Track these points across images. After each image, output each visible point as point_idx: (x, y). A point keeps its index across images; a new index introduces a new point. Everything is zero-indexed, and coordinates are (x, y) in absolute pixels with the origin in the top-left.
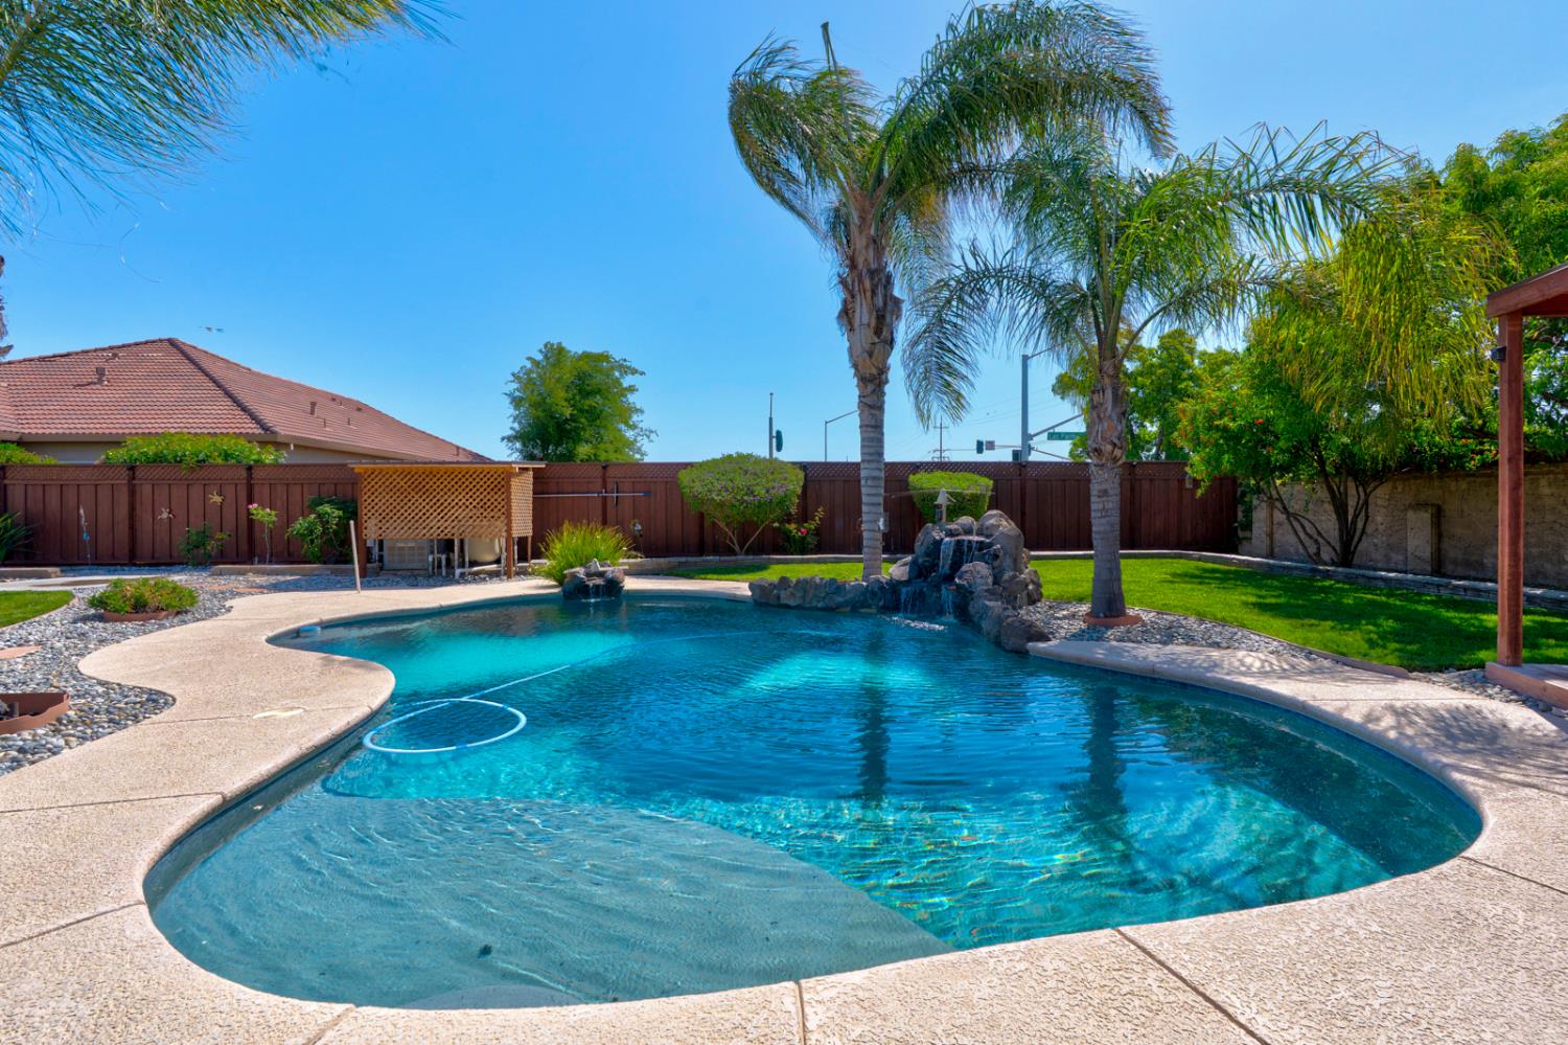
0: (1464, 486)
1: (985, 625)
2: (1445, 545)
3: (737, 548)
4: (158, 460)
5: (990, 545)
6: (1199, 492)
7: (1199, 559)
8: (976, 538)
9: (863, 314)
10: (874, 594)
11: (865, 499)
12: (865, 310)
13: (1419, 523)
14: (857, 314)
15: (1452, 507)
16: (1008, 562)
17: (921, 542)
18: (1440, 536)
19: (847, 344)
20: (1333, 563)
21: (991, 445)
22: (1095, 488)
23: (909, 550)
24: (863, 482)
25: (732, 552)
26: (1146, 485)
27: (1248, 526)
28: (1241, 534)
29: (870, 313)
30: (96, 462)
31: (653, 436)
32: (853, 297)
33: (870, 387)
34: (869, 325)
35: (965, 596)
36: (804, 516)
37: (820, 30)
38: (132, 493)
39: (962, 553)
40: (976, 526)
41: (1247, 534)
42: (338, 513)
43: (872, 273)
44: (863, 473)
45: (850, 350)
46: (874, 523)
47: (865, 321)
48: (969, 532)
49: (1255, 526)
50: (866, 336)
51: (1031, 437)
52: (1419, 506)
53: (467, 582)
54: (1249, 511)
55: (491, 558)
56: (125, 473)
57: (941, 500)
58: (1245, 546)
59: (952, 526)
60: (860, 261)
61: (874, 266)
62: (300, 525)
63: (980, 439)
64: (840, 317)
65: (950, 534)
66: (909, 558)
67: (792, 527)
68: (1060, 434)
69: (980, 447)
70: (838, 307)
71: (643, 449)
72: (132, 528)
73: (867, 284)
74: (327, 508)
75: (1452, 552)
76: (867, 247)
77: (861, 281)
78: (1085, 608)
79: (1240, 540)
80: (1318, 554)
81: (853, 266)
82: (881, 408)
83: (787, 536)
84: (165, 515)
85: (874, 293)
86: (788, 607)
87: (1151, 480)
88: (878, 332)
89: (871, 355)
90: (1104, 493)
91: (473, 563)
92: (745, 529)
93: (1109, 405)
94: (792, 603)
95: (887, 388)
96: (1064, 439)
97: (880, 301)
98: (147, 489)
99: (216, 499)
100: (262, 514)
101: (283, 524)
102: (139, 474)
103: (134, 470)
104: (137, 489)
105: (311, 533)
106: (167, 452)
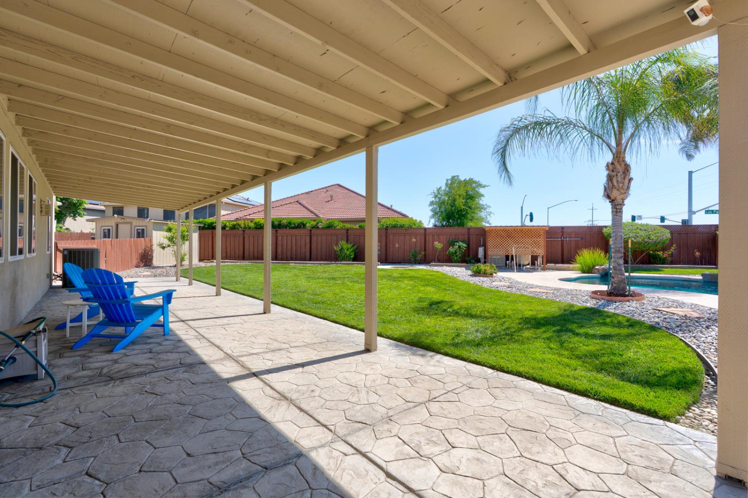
4: (395, 227)
36: (664, 249)
38: (386, 238)
51: (695, 213)
62: (451, 250)
67: (660, 253)
68: (712, 211)
72: (386, 250)
74: (461, 244)
84: (397, 246)
91: (523, 266)
96: (714, 213)
98: (391, 237)
99: (414, 240)
100: (438, 245)
101: (445, 248)
102: (389, 231)
103: (387, 230)
104: (388, 236)
105: (456, 253)
106: (398, 224)
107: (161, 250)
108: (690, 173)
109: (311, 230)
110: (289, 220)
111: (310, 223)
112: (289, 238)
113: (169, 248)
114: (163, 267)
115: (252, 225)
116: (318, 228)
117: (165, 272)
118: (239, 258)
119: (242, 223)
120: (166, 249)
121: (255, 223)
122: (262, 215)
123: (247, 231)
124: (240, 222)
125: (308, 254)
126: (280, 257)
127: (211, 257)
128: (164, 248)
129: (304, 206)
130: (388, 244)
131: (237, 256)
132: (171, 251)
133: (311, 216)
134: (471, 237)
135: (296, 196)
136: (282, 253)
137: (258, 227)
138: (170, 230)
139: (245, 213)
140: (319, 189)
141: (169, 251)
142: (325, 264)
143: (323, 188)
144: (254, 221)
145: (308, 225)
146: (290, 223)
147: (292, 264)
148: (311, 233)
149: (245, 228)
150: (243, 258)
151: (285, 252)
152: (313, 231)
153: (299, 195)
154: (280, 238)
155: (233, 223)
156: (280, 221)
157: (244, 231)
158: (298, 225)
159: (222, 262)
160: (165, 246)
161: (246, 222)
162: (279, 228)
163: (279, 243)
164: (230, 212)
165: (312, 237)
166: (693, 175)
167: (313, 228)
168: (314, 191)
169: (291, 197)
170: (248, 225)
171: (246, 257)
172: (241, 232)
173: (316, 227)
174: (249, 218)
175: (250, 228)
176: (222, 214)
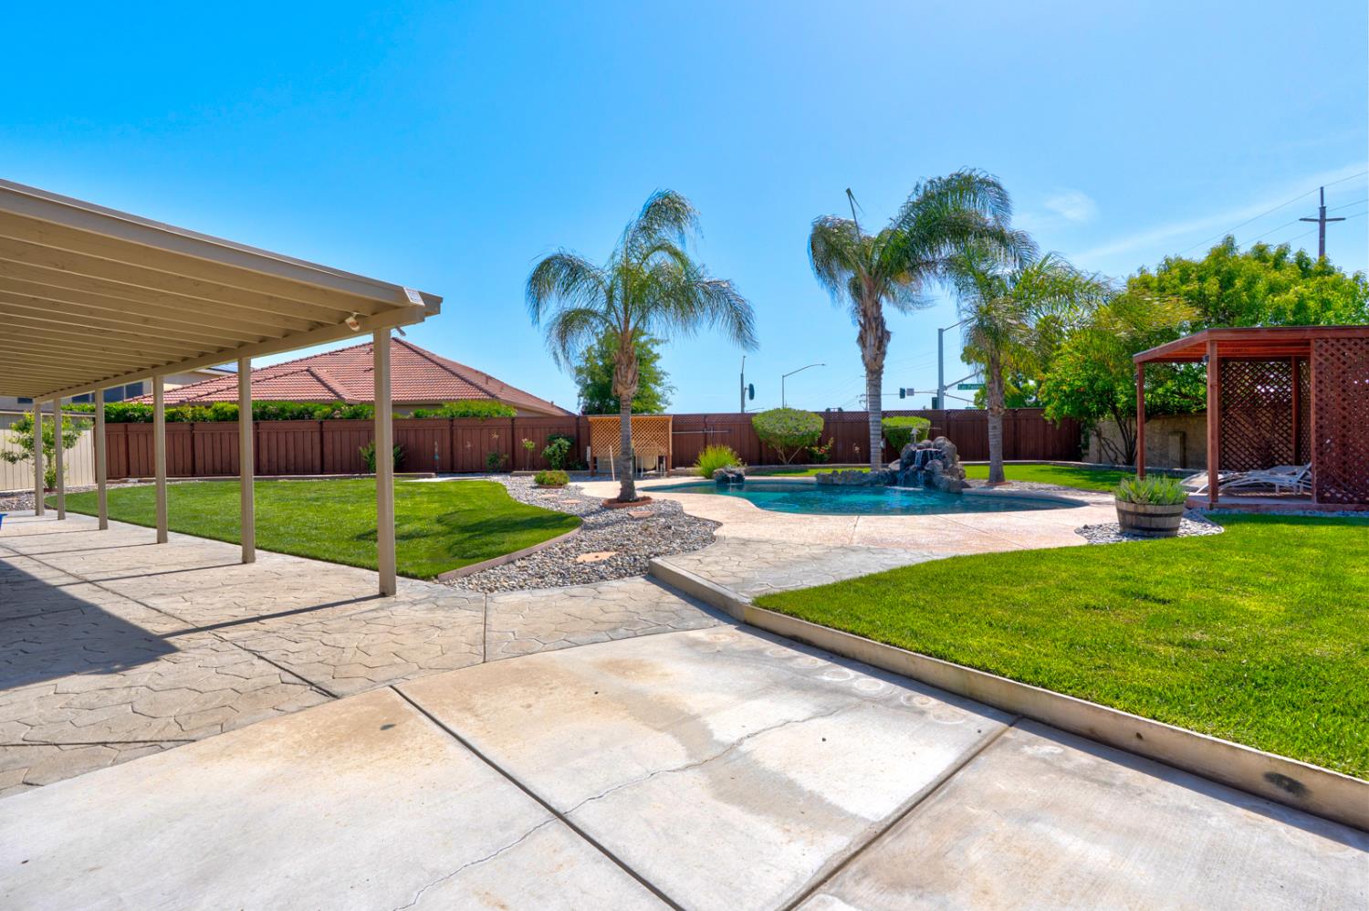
0: (1196, 422)
1: (941, 486)
2: (1188, 453)
3: (784, 460)
4: (464, 415)
5: (940, 452)
6: (1058, 427)
7: (1054, 465)
8: (933, 450)
9: (871, 340)
10: (882, 477)
11: (872, 432)
12: (872, 338)
13: (1174, 441)
14: (868, 341)
15: (1190, 433)
16: (950, 460)
17: (904, 453)
18: (1185, 449)
19: (861, 353)
20: (1124, 464)
21: (911, 392)
22: (990, 426)
23: (899, 457)
24: (871, 424)
25: (782, 464)
26: (1023, 422)
27: (1087, 447)
28: (1083, 451)
29: (875, 339)
30: (408, 417)
31: (674, 391)
32: (866, 331)
33: (875, 376)
34: (874, 345)
35: (930, 474)
36: (820, 444)
37: (846, 194)
38: (452, 434)
39: (926, 457)
40: (932, 444)
41: (1086, 451)
42: (567, 443)
43: (876, 319)
44: (871, 419)
45: (863, 357)
46: (877, 445)
47: (872, 343)
48: (929, 446)
49: (1090, 447)
50: (871, 351)
51: (946, 388)
52: (1175, 432)
53: (646, 479)
54: (1087, 438)
55: (652, 467)
56: (448, 423)
57: (914, 432)
58: (1086, 457)
59: (921, 444)
60: (869, 313)
61: (876, 315)
62: (548, 450)
63: (903, 387)
64: (858, 341)
65: (920, 448)
66: (899, 460)
67: (816, 449)
68: (967, 385)
69: (902, 393)
70: (856, 335)
71: (669, 400)
72: (452, 453)
73: (874, 325)
74: (562, 441)
75: (1191, 458)
76: (873, 306)
77: (870, 323)
78: (986, 481)
79: (1083, 455)
80: (1116, 460)
81: (865, 315)
82: (880, 386)
83: (812, 454)
84: (469, 446)
85: (877, 329)
86: (838, 485)
87: (1027, 420)
88: (879, 348)
89: (875, 360)
90: (995, 428)
91: (645, 470)
92: (790, 450)
93: (997, 389)
94: (840, 483)
95: (883, 376)
96: (970, 389)
97: (880, 334)
98: (460, 431)
99: (496, 436)
100: (528, 444)
101: (540, 448)
102: (455, 423)
103: (452, 420)
104: (455, 431)
105: (555, 455)
106: (470, 410)
107: (9, 463)
108: (941, 331)
109: (321, 423)
110: (280, 406)
111: (320, 410)
112: (282, 436)
113: (25, 460)
114: (12, 495)
115: (209, 413)
116: (333, 418)
117: (15, 502)
118: (183, 472)
119: (188, 411)
120: (18, 461)
121: (216, 411)
122: (234, 396)
123: (198, 425)
124: (183, 409)
125: (317, 462)
126: (265, 469)
127: (124, 472)
128: (13, 460)
129: (319, 380)
130: (455, 442)
131: (181, 469)
132: (30, 466)
133: (329, 396)
134: (582, 430)
135: (311, 358)
136: (269, 461)
137: (220, 417)
138: (24, 427)
139: (202, 390)
140: (357, 347)
141: (26, 466)
142: (341, 478)
143: (364, 345)
144: (213, 407)
145: (317, 413)
146: (283, 410)
147: (283, 481)
148: (321, 428)
149: (194, 418)
150: (193, 473)
151: (275, 460)
152: (325, 425)
153: (316, 357)
154: (264, 437)
155: (171, 410)
156: (265, 407)
157: (192, 425)
158: (299, 414)
159: (168, 481)
160: (16, 456)
161: (198, 408)
162: (261, 419)
163: (264, 444)
164: (180, 386)
165: (325, 434)
166: (944, 333)
167: (326, 418)
168: (348, 349)
169: (301, 360)
170: (201, 414)
171: (197, 470)
172: (187, 427)
173: (328, 417)
174: (206, 400)
175: (205, 419)
176: (165, 390)
